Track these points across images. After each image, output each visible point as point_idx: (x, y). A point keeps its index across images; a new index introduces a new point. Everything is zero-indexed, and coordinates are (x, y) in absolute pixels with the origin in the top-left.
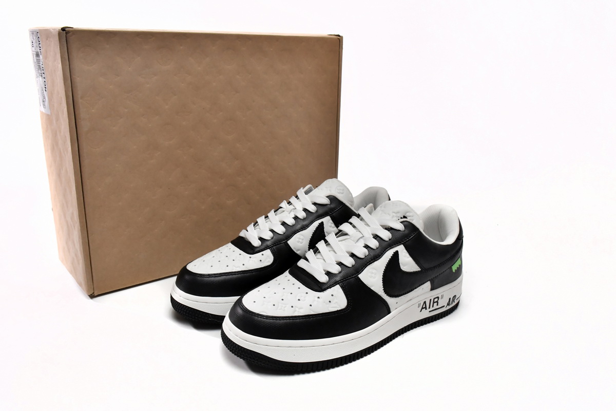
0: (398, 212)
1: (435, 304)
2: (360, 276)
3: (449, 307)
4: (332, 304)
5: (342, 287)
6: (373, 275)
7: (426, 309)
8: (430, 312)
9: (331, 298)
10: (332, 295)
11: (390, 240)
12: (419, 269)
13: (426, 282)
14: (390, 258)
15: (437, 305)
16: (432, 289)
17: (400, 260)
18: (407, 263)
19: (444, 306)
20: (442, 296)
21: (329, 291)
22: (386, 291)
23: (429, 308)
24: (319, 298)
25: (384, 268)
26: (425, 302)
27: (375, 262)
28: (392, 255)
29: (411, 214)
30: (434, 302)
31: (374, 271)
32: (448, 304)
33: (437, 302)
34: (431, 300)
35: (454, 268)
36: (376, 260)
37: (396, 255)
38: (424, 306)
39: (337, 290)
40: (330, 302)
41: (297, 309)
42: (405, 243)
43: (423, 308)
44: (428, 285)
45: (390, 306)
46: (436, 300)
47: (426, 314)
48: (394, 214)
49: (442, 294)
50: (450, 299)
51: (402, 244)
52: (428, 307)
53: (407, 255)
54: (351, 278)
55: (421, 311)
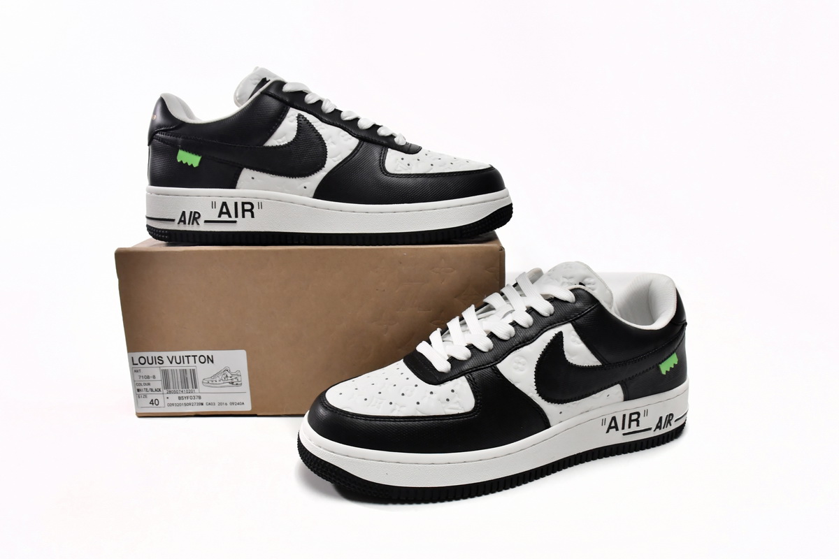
0: (571, 278)
1: (634, 424)
2: (499, 366)
3: (659, 432)
4: (450, 404)
5: (469, 380)
6: (520, 366)
7: (617, 430)
8: (624, 434)
9: (450, 395)
10: (453, 391)
11: (551, 315)
12: (599, 364)
13: (612, 385)
14: (549, 341)
15: (638, 425)
16: (626, 399)
17: (564, 347)
18: (577, 352)
19: (650, 429)
20: (646, 413)
21: (449, 385)
22: (540, 391)
23: (623, 428)
24: (432, 393)
25: (539, 356)
26: (614, 418)
27: (525, 347)
28: (551, 338)
29: (592, 281)
30: (631, 420)
31: (522, 360)
32: (658, 427)
33: (637, 420)
34: (624, 416)
35: (665, 367)
36: (527, 345)
37: (559, 338)
38: (613, 425)
39: (462, 384)
40: (448, 400)
41: (398, 407)
42: (574, 320)
43: (610, 427)
44: (616, 391)
45: (549, 417)
46: (634, 417)
47: (616, 438)
48: (565, 280)
49: (646, 408)
50: (661, 418)
51: (571, 322)
52: (620, 426)
53: (578, 339)
54: (484, 368)
55: (608, 432)
